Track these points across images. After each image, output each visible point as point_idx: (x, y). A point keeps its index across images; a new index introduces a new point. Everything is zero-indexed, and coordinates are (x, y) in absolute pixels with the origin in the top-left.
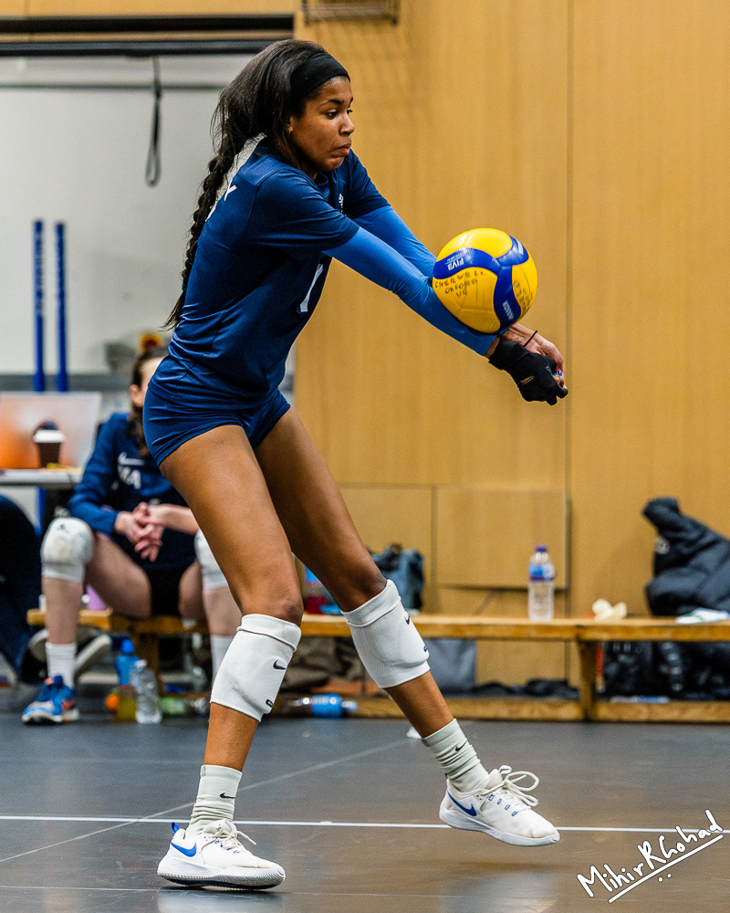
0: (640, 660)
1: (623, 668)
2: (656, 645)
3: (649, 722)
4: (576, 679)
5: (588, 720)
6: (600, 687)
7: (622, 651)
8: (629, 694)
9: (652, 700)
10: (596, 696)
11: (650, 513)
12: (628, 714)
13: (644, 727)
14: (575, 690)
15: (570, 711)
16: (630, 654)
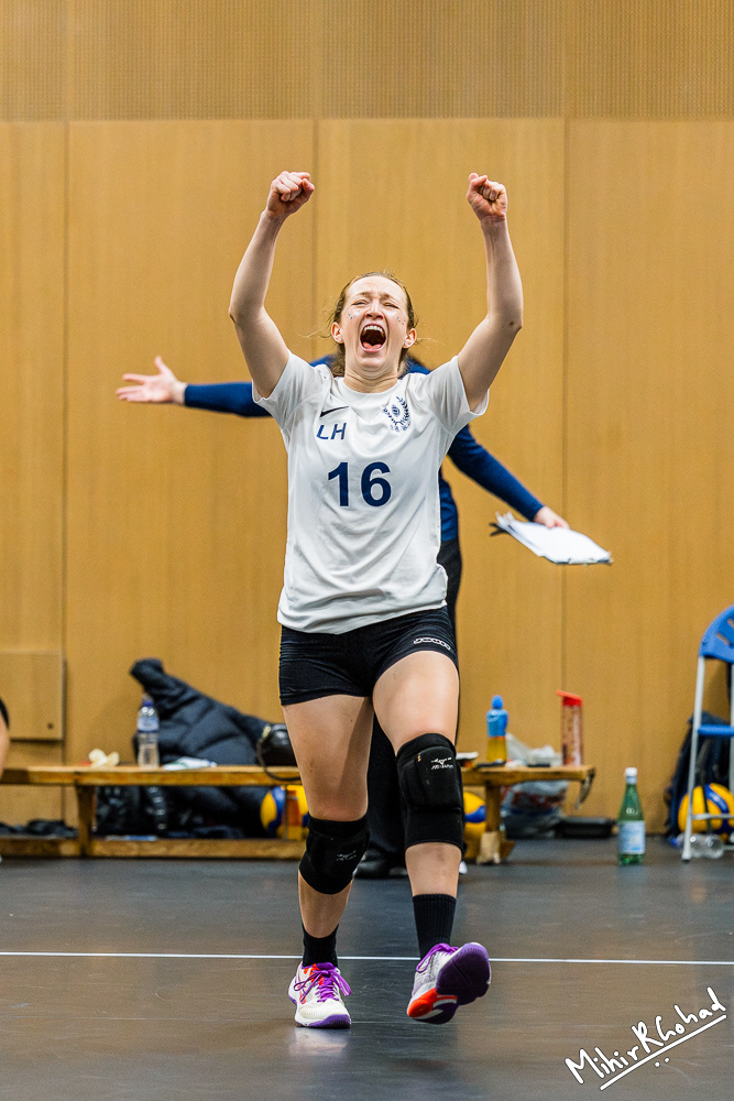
0: (128, 804)
1: (114, 809)
2: (143, 789)
3: (139, 858)
4: (73, 818)
5: (85, 856)
6: (94, 828)
7: (113, 795)
8: (121, 833)
9: (142, 839)
10: (92, 835)
11: (137, 672)
12: (121, 851)
13: (134, 863)
14: (71, 829)
15: (68, 849)
16: (120, 797)
